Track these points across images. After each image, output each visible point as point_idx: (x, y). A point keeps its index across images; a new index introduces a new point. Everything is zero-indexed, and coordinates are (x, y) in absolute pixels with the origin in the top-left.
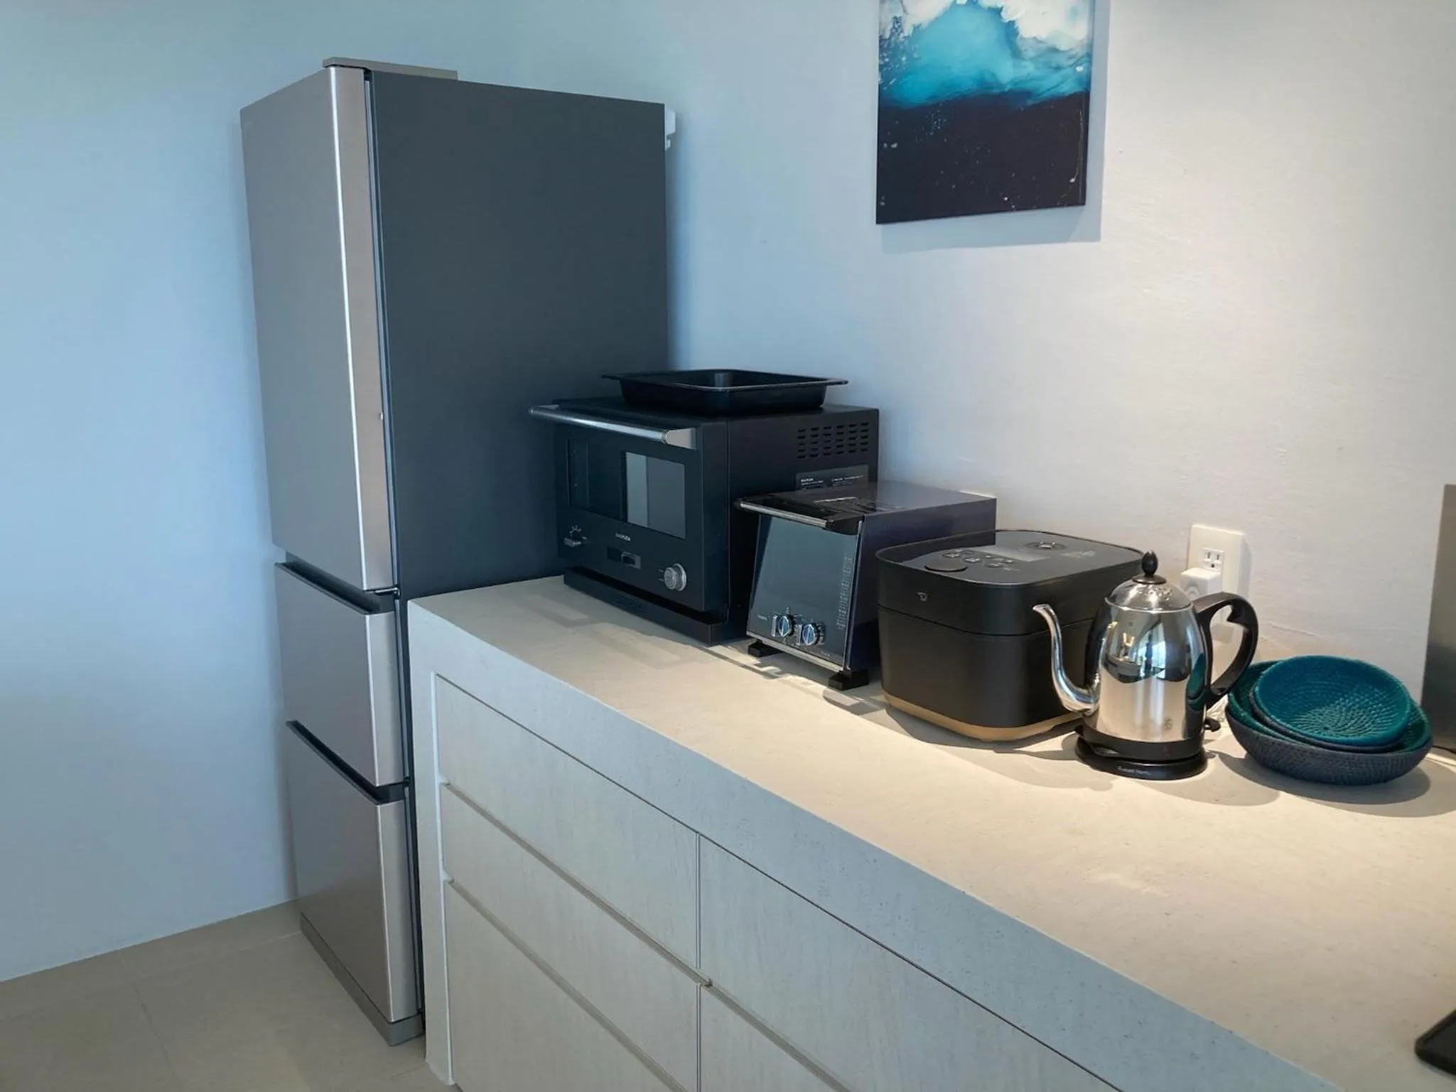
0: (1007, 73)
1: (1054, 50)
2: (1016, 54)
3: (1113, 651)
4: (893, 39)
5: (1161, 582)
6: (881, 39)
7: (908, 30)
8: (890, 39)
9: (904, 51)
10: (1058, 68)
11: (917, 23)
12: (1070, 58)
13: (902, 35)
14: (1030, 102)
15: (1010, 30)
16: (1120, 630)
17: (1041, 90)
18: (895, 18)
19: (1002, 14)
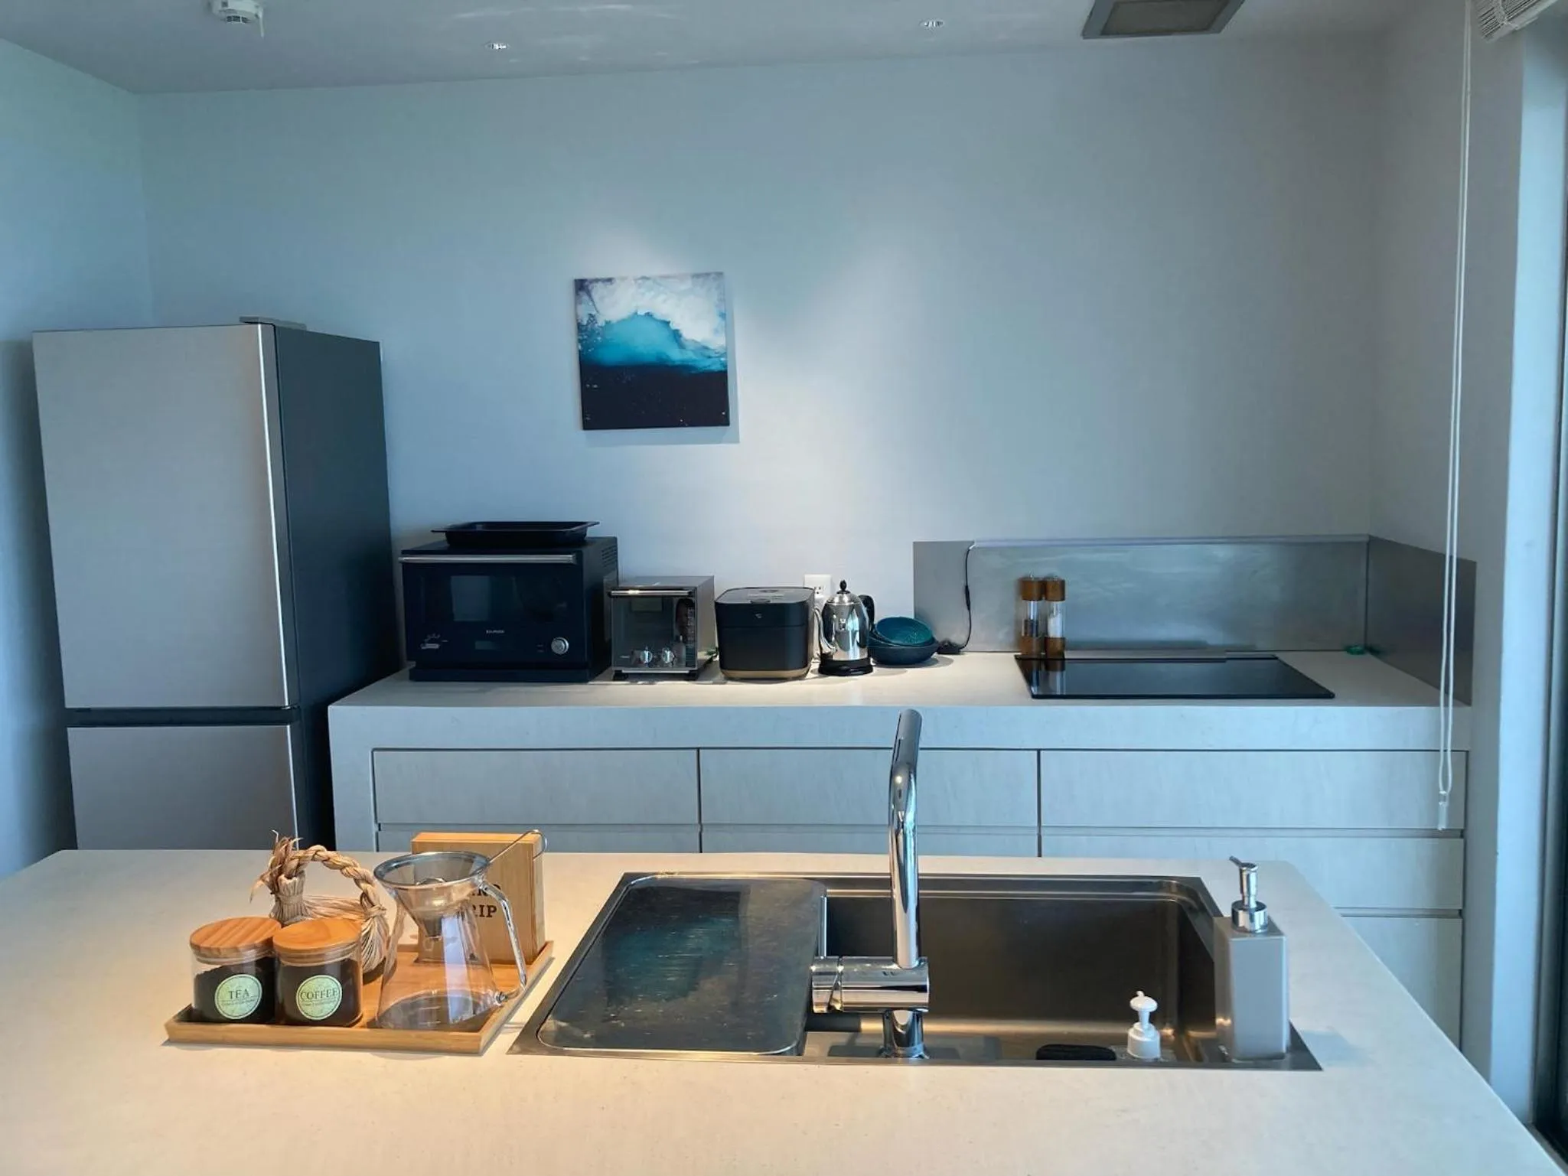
0: (676, 355)
1: (706, 348)
2: (681, 346)
3: (837, 628)
4: (589, 326)
5: (848, 592)
6: (579, 326)
7: (601, 322)
8: (587, 325)
9: (598, 334)
10: (710, 357)
11: (608, 320)
12: (716, 353)
13: (596, 325)
14: (693, 372)
15: (676, 335)
16: (839, 618)
17: (700, 366)
18: (590, 315)
19: (670, 324)
